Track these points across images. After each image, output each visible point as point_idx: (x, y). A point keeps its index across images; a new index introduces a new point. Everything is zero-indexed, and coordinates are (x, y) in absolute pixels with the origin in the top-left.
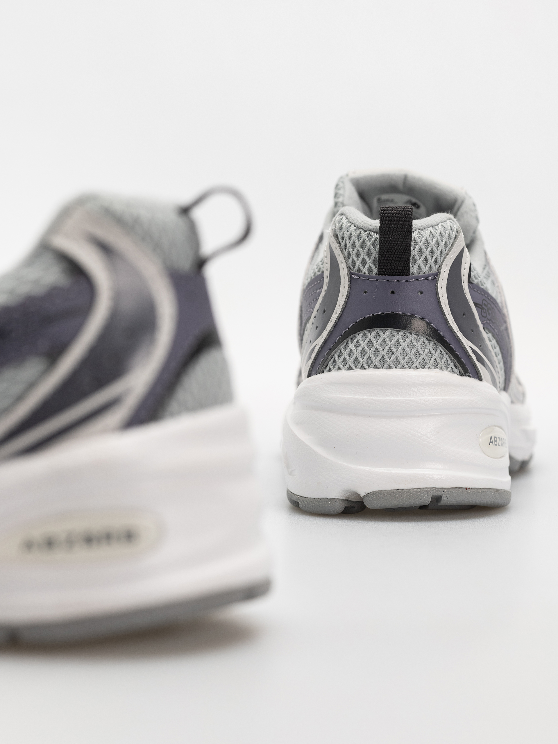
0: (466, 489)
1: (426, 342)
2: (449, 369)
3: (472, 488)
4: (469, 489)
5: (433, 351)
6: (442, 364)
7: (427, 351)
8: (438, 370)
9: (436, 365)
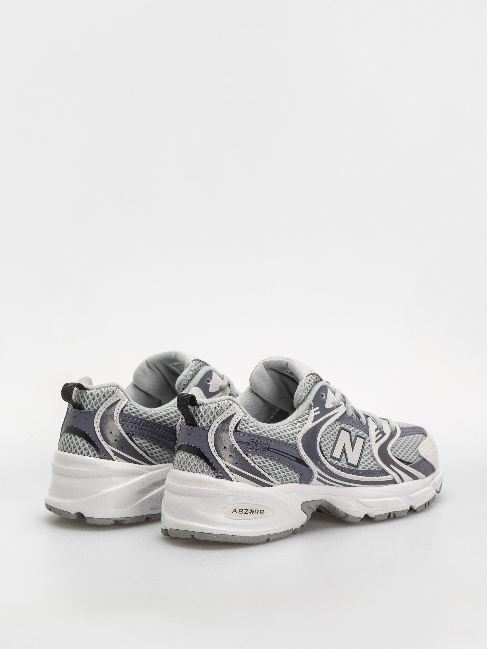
0: (207, 534)
1: (200, 460)
2: (210, 474)
3: (211, 534)
4: (208, 534)
5: (202, 465)
6: (206, 471)
7: (199, 464)
8: (198, 474)
9: (203, 472)
